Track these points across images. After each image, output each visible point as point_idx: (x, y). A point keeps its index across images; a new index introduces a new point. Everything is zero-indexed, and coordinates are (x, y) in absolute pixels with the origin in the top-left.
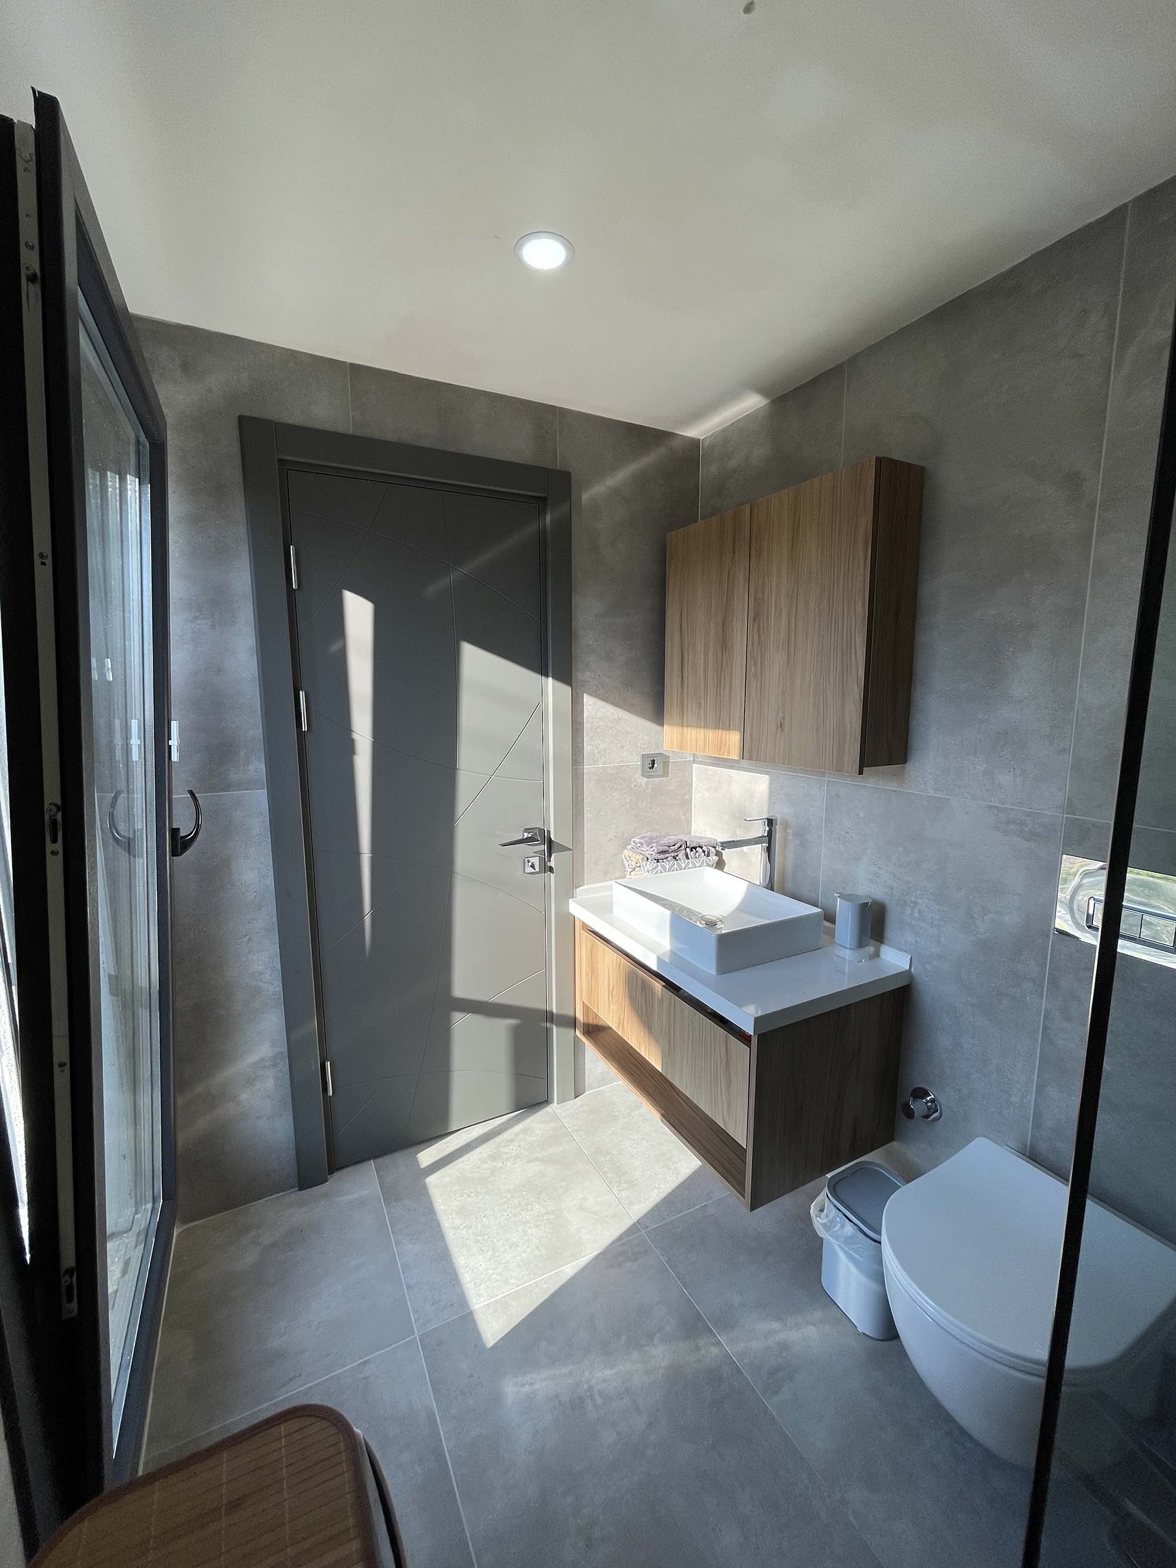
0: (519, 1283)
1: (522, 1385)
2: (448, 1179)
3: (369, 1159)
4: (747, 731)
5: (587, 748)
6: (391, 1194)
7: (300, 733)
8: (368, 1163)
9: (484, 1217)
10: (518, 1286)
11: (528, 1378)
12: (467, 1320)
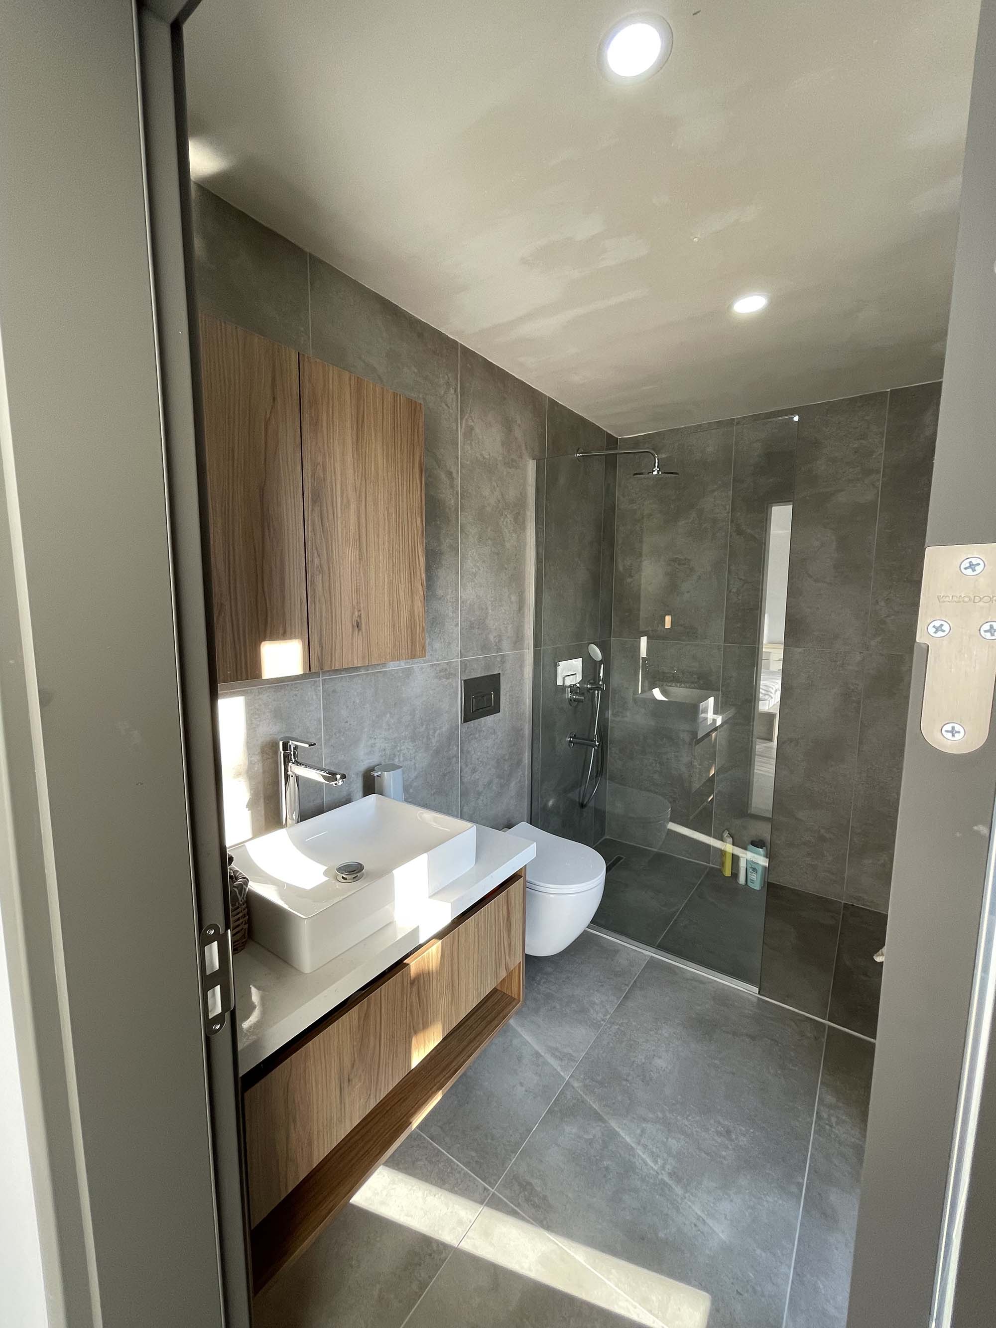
4: (315, 638)
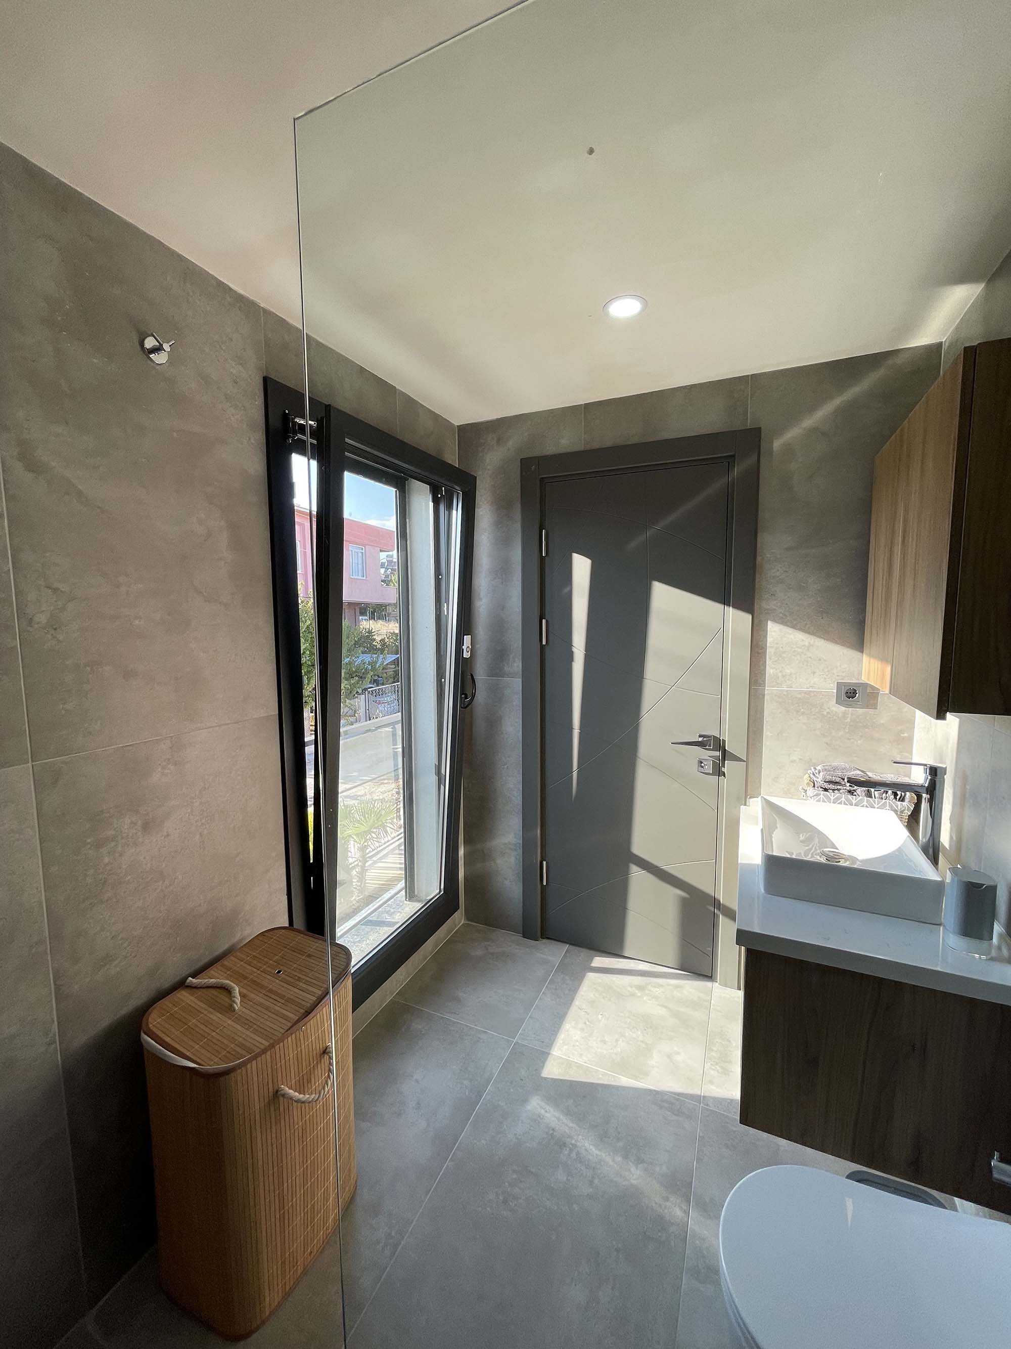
0: (588, 1062)
1: (541, 1107)
2: (600, 981)
3: (567, 943)
5: (770, 671)
6: (563, 968)
7: (542, 646)
8: (566, 944)
9: (601, 1015)
10: (585, 1063)
11: (548, 1108)
12: (544, 1055)
